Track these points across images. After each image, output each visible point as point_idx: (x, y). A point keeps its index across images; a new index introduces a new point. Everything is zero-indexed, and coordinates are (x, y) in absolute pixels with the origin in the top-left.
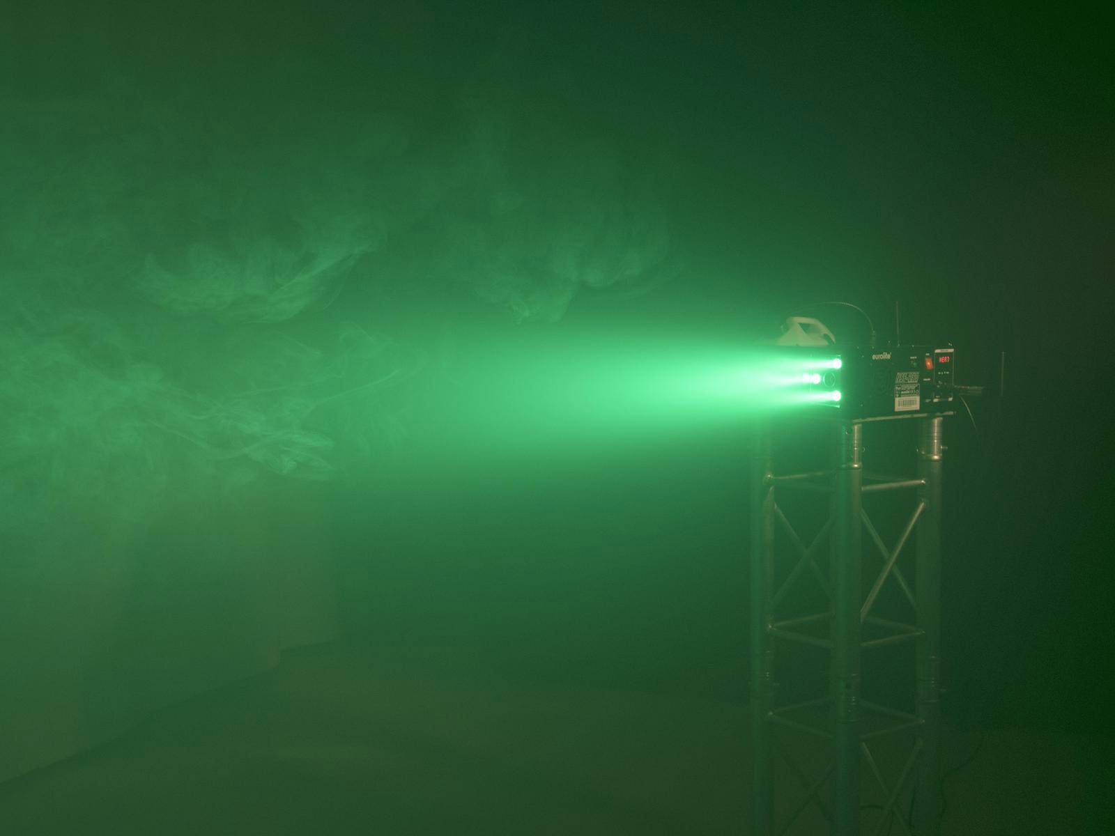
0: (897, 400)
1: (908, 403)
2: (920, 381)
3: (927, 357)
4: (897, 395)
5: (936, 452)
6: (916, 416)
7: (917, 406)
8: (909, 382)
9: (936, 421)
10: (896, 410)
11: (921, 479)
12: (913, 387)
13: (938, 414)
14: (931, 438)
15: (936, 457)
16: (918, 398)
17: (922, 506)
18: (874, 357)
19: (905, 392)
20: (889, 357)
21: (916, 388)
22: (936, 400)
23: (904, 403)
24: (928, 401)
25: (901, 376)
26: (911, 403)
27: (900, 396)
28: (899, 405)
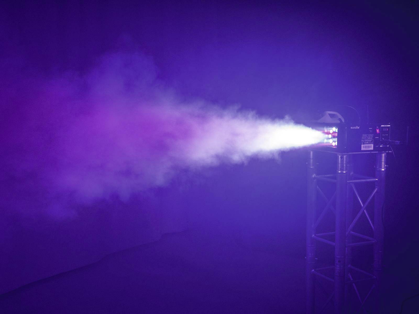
0: (362, 146)
1: (368, 147)
2: (374, 138)
3: (377, 128)
4: (362, 144)
5: (383, 168)
6: (372, 152)
7: (372, 149)
8: (368, 138)
9: (383, 155)
10: (362, 150)
11: (376, 178)
12: (370, 140)
13: (383, 152)
14: (381, 162)
15: (383, 170)
16: (372, 145)
17: (376, 189)
18: (351, 128)
19: (366, 143)
20: (359, 128)
21: (372, 141)
22: (381, 146)
23: (366, 147)
24: (377, 146)
25: (364, 136)
26: (369, 147)
27: (363, 144)
28: (363, 148)
